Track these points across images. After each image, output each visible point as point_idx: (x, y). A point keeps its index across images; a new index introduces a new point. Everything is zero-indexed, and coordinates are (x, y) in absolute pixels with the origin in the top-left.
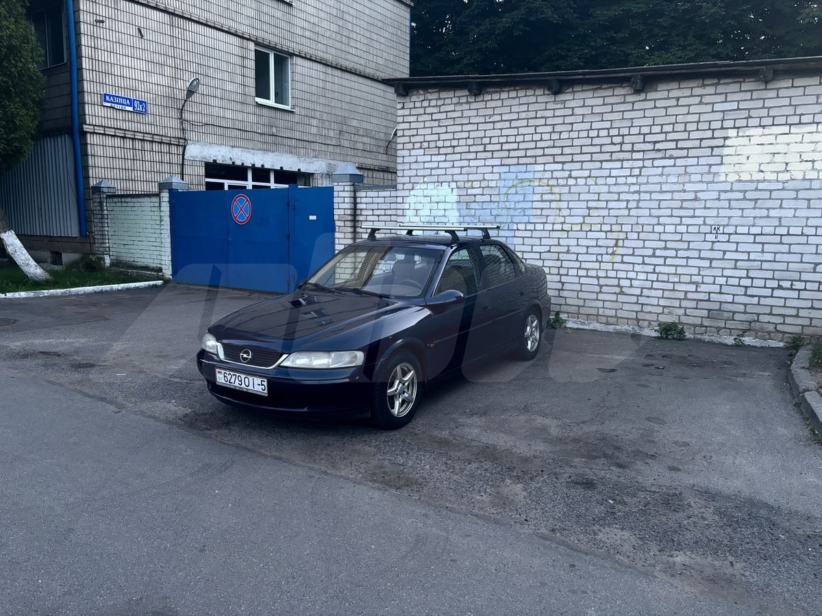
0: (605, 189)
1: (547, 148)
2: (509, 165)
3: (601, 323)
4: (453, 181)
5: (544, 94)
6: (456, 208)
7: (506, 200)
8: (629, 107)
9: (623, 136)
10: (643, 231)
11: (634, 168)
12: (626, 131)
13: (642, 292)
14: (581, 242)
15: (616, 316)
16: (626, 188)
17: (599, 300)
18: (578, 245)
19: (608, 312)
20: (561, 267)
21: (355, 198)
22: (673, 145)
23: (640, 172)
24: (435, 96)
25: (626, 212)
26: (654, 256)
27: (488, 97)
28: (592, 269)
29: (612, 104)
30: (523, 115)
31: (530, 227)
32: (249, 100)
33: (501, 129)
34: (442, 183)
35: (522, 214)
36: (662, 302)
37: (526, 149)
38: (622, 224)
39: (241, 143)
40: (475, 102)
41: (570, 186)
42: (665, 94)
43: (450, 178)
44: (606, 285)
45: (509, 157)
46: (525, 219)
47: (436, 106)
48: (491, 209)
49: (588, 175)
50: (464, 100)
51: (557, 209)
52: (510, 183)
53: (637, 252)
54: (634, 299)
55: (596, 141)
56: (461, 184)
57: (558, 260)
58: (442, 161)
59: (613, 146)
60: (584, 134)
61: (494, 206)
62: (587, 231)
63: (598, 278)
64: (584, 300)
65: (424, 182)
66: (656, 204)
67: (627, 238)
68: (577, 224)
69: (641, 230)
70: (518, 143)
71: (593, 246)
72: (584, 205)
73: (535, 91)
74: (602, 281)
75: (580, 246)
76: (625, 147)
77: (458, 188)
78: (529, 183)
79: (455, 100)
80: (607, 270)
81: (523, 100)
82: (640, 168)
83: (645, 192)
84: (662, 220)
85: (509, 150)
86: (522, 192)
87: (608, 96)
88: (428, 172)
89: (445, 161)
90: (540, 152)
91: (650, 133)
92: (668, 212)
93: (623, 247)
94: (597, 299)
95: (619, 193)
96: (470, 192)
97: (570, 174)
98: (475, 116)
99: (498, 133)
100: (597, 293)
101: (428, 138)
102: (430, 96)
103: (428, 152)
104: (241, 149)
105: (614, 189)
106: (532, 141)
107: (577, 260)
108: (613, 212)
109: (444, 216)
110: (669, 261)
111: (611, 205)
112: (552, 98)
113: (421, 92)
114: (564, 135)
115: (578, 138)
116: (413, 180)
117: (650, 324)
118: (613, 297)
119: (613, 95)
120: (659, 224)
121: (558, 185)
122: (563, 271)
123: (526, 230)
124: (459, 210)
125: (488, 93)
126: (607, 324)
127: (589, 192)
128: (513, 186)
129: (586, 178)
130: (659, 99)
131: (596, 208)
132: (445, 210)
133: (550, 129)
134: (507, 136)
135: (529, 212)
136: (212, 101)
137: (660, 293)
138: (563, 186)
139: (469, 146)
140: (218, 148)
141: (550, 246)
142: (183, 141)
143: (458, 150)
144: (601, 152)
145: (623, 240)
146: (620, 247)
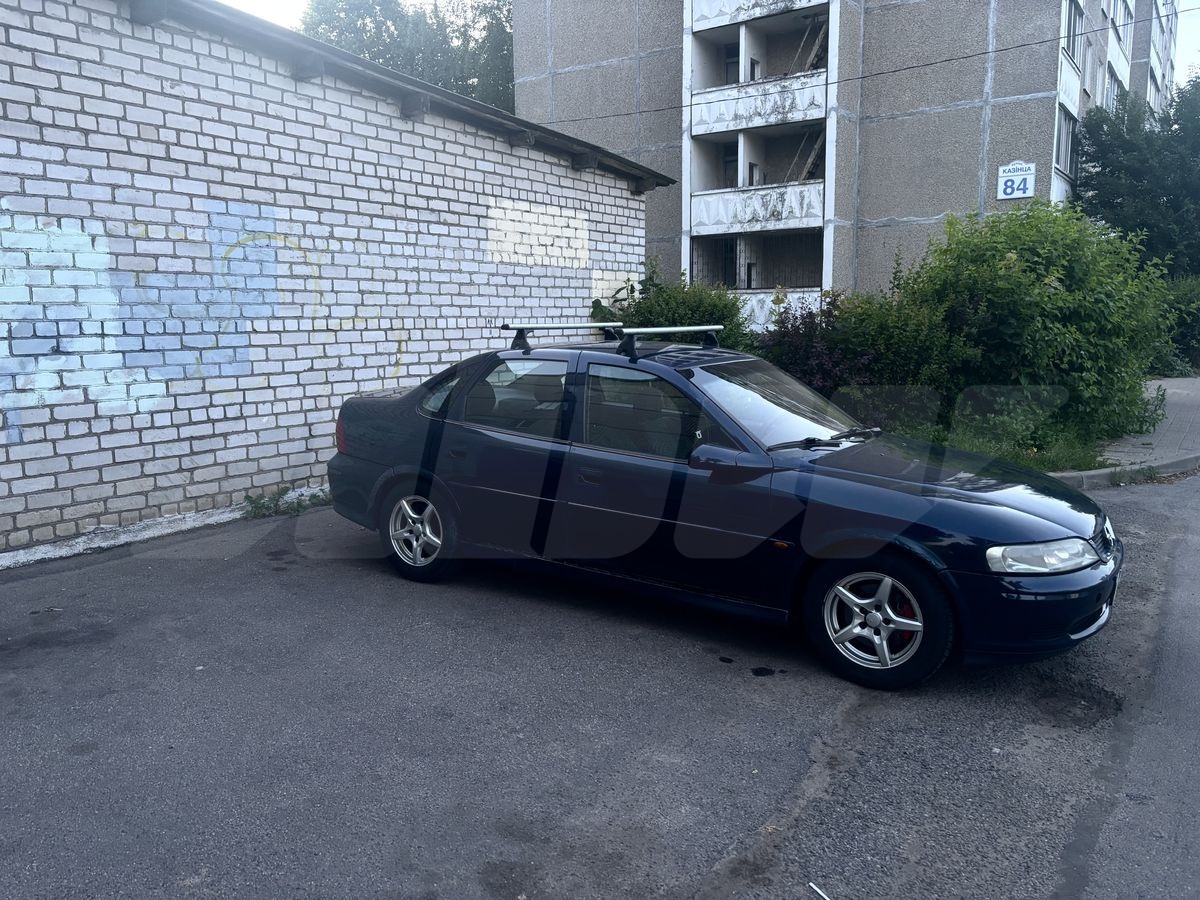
0: (378, 261)
1: (292, 178)
2: (225, 200)
5: (277, 73)
6: (107, 284)
7: (226, 271)
8: (396, 137)
9: (393, 180)
10: (426, 328)
11: (410, 232)
12: (394, 173)
14: (357, 349)
16: (402, 263)
18: (352, 354)
20: (332, 394)
22: (443, 206)
23: (417, 240)
25: (404, 299)
26: (440, 361)
29: (377, 126)
30: (242, 102)
31: (276, 325)
33: (199, 119)
34: (59, 219)
35: (260, 300)
37: (256, 173)
38: (403, 318)
41: (333, 252)
42: (430, 131)
43: (81, 208)
45: (222, 183)
46: (266, 311)
49: (356, 237)
51: (316, 291)
52: (232, 238)
53: (423, 358)
55: (361, 181)
56: (117, 228)
57: (327, 382)
58: (56, 162)
59: (382, 194)
60: (345, 166)
66: (436, 289)
67: (410, 339)
68: (348, 318)
69: (424, 326)
70: (239, 156)
71: (372, 355)
72: (354, 286)
73: (260, 59)
75: (355, 355)
77: (109, 235)
78: (266, 242)
79: (78, 15)
82: (416, 234)
84: (444, 311)
85: (221, 168)
86: (255, 258)
87: (371, 111)
88: (12, 184)
89: (65, 163)
90: (280, 184)
91: (422, 184)
92: (448, 300)
93: (407, 352)
95: (396, 270)
96: (142, 247)
97: (332, 232)
98: (137, 72)
99: (193, 124)
105: (390, 262)
106: (265, 159)
107: (353, 380)
109: (75, 303)
111: (390, 287)
112: (289, 85)
114: (316, 161)
115: (337, 170)
119: (377, 112)
120: (441, 317)
121: (315, 249)
122: (333, 402)
123: (269, 332)
124: (118, 289)
125: (164, 28)
127: (359, 265)
128: (238, 244)
129: (354, 241)
130: (426, 136)
131: (371, 292)
132: (76, 288)
133: (292, 143)
134: (213, 136)
135: (271, 297)
138: (322, 251)
139: (128, 138)
141: (312, 359)
144: (369, 201)
145: (406, 341)
146: (404, 352)
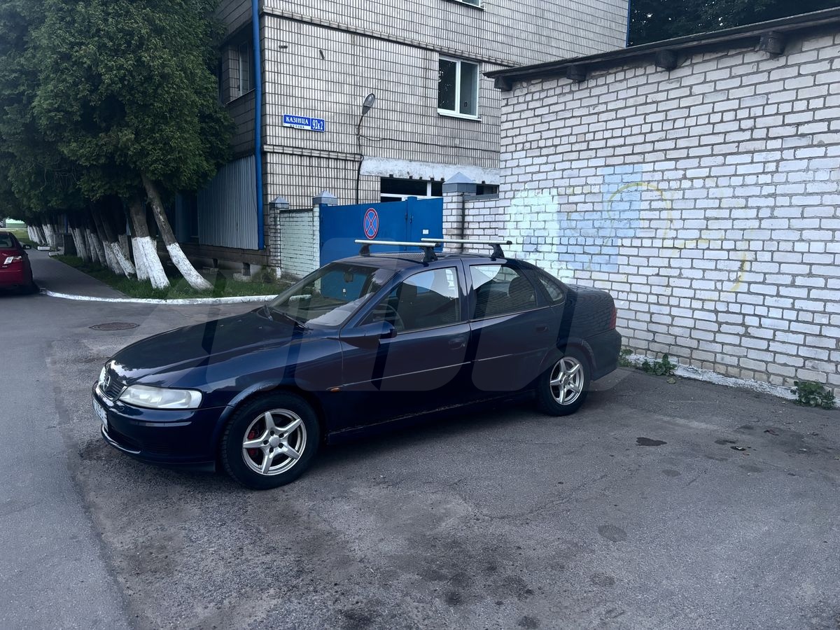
0: (729, 192)
1: (658, 141)
2: (614, 166)
3: (719, 373)
4: (554, 187)
5: (656, 72)
6: (556, 219)
7: (609, 208)
8: (763, 77)
9: (755, 118)
10: (778, 251)
11: (769, 162)
12: (758, 111)
13: (774, 335)
14: (697, 264)
15: (738, 366)
16: (756, 191)
17: (717, 342)
18: (692, 268)
19: (728, 360)
20: (672, 295)
21: (463, 209)
22: (823, 127)
23: (777, 167)
24: (538, 87)
25: (756, 224)
26: (793, 285)
27: (592, 83)
28: (708, 300)
29: (741, 76)
30: (631, 102)
31: (637, 243)
32: (431, 112)
33: (606, 121)
34: (542, 189)
35: (628, 226)
36: (804, 352)
37: (634, 145)
38: (749, 241)
39: (420, 156)
40: (579, 90)
41: (684, 190)
42: (813, 56)
43: (550, 184)
44: (727, 323)
45: (614, 156)
46: (631, 233)
47: (539, 99)
48: (593, 220)
49: (708, 174)
50: (567, 89)
51: (668, 219)
52: (614, 188)
53: (770, 279)
54: (764, 345)
55: (719, 128)
56: (562, 191)
57: (668, 286)
58: (544, 164)
59: (741, 133)
60: (704, 120)
61: (596, 216)
62: (704, 250)
63: (716, 312)
64: (699, 341)
65: (525, 190)
66: (796, 212)
67: (756, 260)
68: (692, 240)
69: (776, 249)
70: (625, 137)
71: (711, 270)
72: (701, 214)
73: (645, 69)
74: (722, 317)
75: (694, 268)
76: (757, 134)
77: (559, 195)
78: (635, 188)
79: (558, 91)
80: (728, 303)
81: (632, 83)
82: (778, 162)
83: (783, 195)
84: (806, 234)
85: (614, 147)
86: (628, 199)
87: (736, 65)
88: (529, 177)
89: (547, 163)
90: (649, 147)
91: (792, 112)
92: (816, 223)
93: (751, 271)
94: (714, 341)
95: (747, 198)
96: (572, 199)
97: (685, 175)
98: (578, 108)
99: (602, 126)
100: (715, 333)
101: (531, 138)
102: (533, 89)
103: (530, 153)
104: (418, 163)
105: (739, 192)
106: (641, 134)
107: (691, 287)
108: (738, 224)
109: (544, 229)
110: (814, 294)
111: (735, 214)
112: (665, 76)
113: (525, 84)
114: (679, 124)
115: (697, 125)
116: (515, 187)
117: (785, 381)
118: (736, 340)
119: (743, 64)
120: (801, 240)
121: (670, 189)
122: (674, 301)
123: (631, 247)
124: (560, 221)
125: (593, 78)
126: (727, 375)
127: (707, 198)
128: (618, 191)
129: (704, 178)
130: (805, 63)
131: (717, 219)
132: (545, 221)
133: (661, 116)
134: (613, 129)
135: (635, 224)
136: (391, 115)
137: (799, 339)
138: (676, 190)
139: (572, 144)
140: (395, 162)
141: (659, 267)
142: (359, 157)
143: (560, 149)
144: (725, 143)
145: (751, 262)
146: (747, 271)
